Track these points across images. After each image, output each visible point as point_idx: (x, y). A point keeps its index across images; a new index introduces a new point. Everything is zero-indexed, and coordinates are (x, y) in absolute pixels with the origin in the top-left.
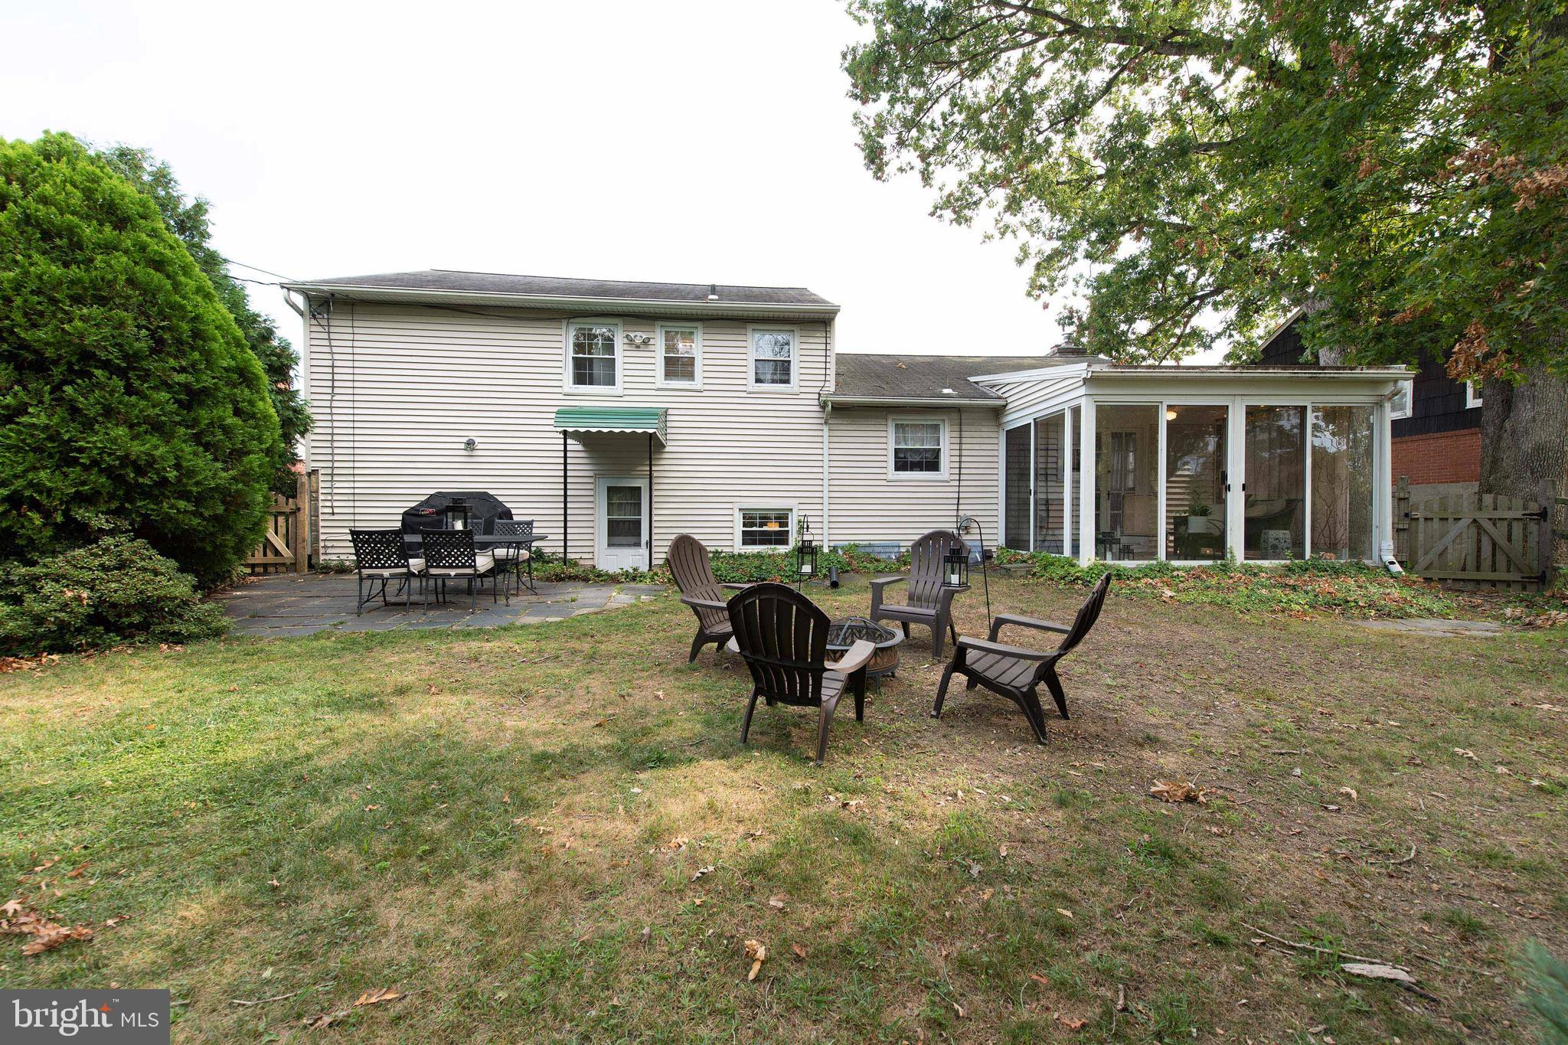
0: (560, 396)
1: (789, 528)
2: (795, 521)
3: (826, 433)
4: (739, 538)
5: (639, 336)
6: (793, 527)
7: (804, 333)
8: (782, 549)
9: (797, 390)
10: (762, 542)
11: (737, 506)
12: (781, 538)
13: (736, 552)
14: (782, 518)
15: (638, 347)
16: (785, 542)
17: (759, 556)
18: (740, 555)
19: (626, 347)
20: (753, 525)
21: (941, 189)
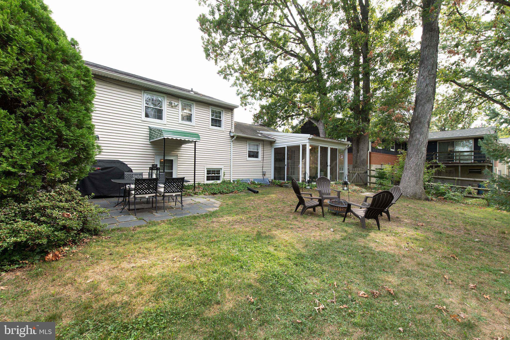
0: (140, 121)
1: (220, 175)
2: (223, 172)
3: (232, 144)
4: (206, 178)
5: (174, 103)
6: (222, 174)
7: (226, 112)
8: (218, 182)
9: (223, 130)
10: (212, 180)
11: (205, 167)
12: (218, 178)
13: (205, 183)
14: (218, 171)
15: (172, 107)
16: (219, 179)
17: (212, 184)
18: (207, 184)
19: (168, 106)
20: (210, 174)
21: (220, 67)
